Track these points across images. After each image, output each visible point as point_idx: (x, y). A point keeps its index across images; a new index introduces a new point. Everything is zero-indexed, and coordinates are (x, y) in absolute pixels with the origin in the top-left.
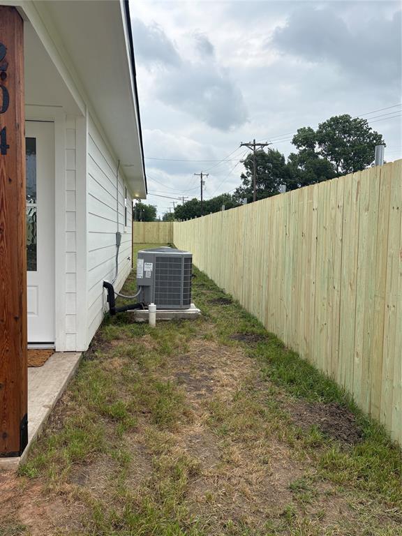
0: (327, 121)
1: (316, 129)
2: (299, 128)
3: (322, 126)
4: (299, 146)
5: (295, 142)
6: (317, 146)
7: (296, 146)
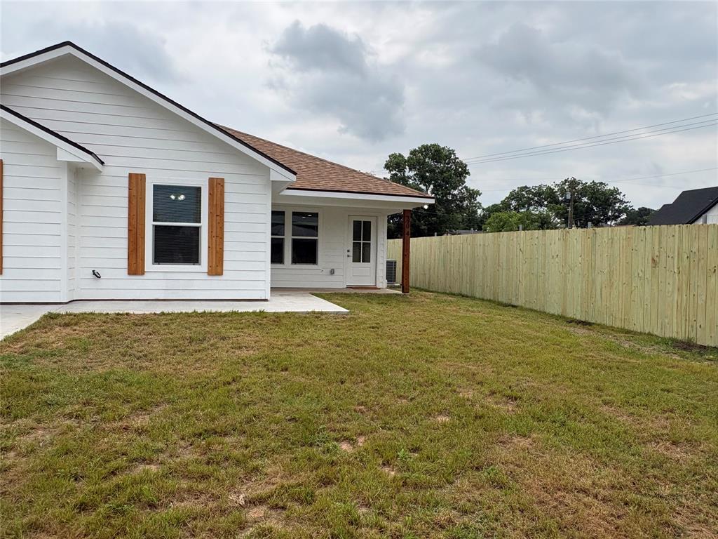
0: (419, 148)
1: (406, 155)
2: (390, 154)
3: (413, 153)
4: (390, 171)
5: (387, 167)
6: (407, 170)
7: (388, 171)
